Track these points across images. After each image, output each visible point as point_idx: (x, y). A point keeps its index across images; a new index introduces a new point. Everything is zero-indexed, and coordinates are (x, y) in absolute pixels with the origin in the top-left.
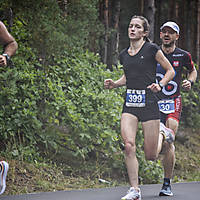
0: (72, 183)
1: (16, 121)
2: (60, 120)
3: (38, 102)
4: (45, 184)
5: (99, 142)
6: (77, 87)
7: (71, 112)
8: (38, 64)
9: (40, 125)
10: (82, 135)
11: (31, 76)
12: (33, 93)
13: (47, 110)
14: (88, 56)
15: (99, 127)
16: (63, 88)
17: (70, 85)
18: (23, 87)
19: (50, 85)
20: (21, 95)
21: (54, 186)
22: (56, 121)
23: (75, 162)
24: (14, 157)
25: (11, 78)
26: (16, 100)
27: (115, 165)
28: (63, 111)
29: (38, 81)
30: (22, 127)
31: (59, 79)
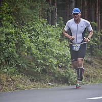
1: (5, 54)
2: (28, 53)
3: (16, 45)
4: (21, 86)
5: (48, 64)
6: (36, 37)
7: (33, 49)
8: (16, 25)
9: (18, 56)
10: (39, 61)
11: (13, 31)
12: (14, 40)
13: (21, 48)
14: (41, 21)
15: (47, 56)
16: (29, 37)
17: (33, 35)
18: (9, 37)
19: (22, 36)
20: (7, 41)
22: (26, 54)
23: (36, 74)
25: (2, 32)
26: (5, 44)
28: (29, 49)
29: (16, 34)
30: (8, 57)
31: (27, 33)
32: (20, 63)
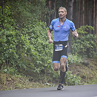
0: (33, 85)
1: (6, 55)
2: (27, 55)
4: (20, 85)
5: (46, 65)
6: (36, 39)
7: (33, 50)
8: (17, 27)
9: (18, 57)
10: (38, 62)
11: (13, 33)
12: (14, 41)
13: (21, 50)
14: (41, 24)
15: (46, 58)
16: (29, 39)
17: (32, 37)
18: (10, 38)
19: (23, 38)
20: (8, 42)
21: (24, 86)
22: (26, 55)
24: (5, 72)
26: (6, 45)
27: (54, 76)
28: (29, 50)
29: (17, 35)
30: (9, 58)
31: (27, 35)
32: (20, 63)
